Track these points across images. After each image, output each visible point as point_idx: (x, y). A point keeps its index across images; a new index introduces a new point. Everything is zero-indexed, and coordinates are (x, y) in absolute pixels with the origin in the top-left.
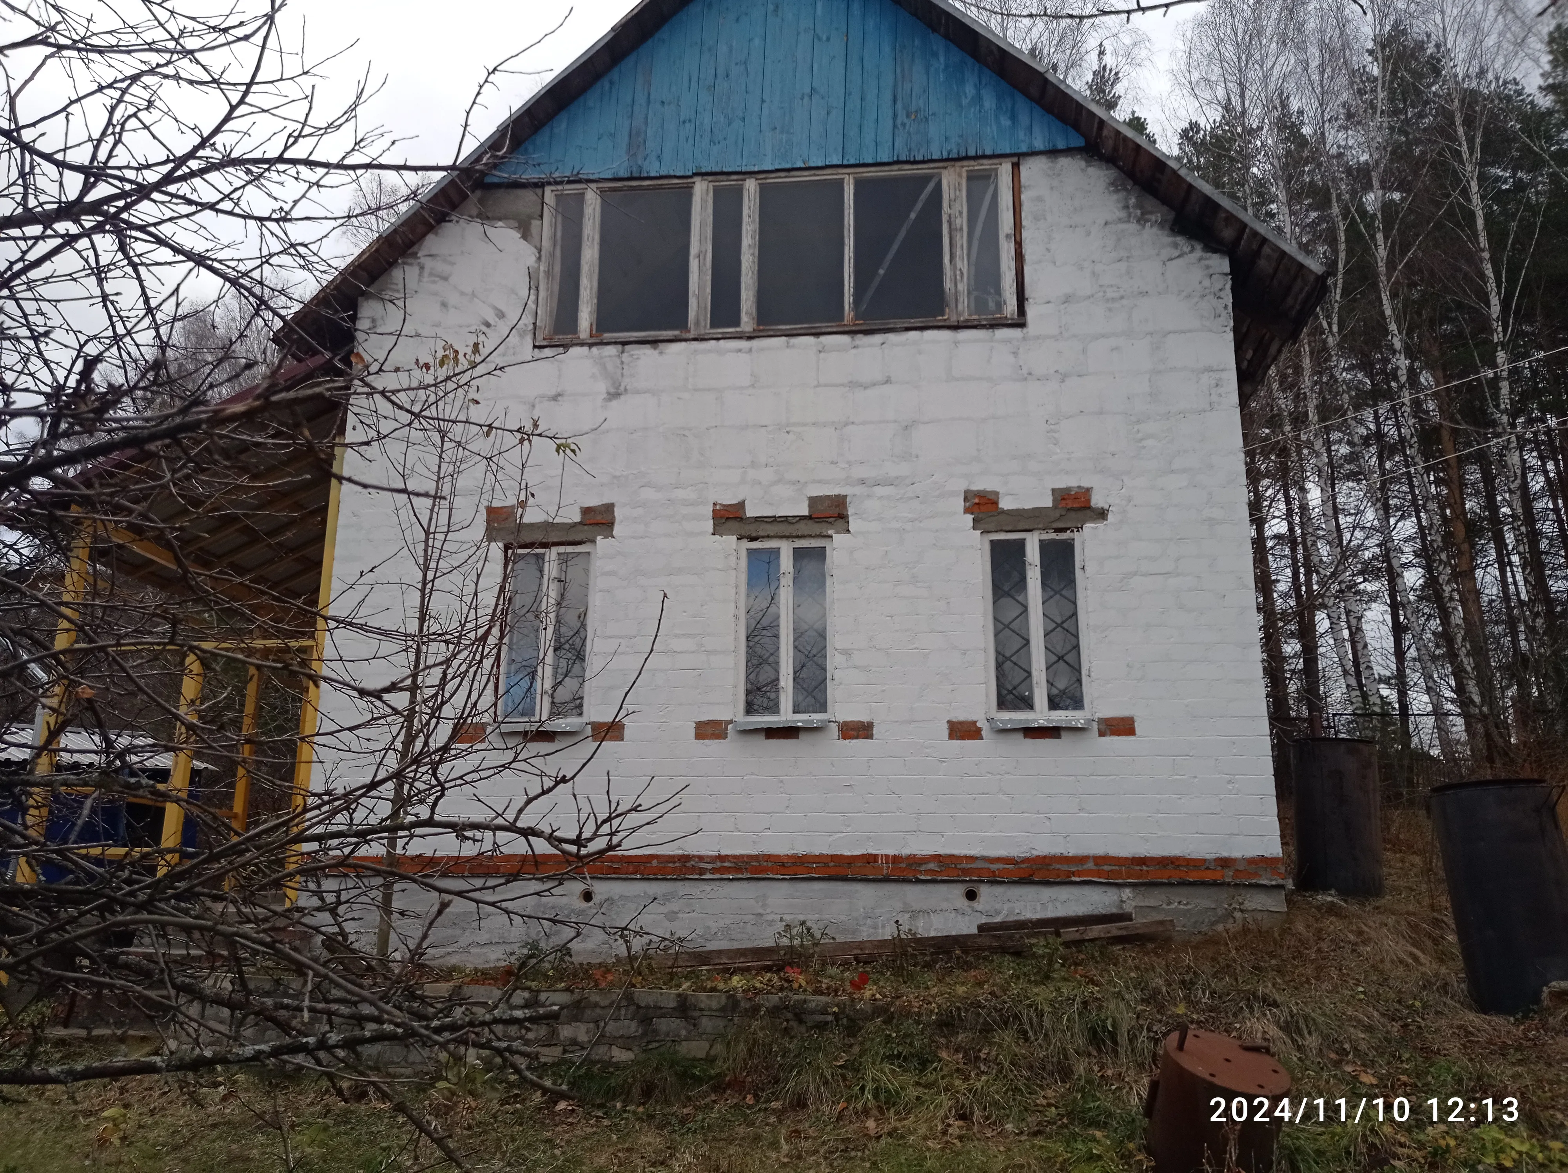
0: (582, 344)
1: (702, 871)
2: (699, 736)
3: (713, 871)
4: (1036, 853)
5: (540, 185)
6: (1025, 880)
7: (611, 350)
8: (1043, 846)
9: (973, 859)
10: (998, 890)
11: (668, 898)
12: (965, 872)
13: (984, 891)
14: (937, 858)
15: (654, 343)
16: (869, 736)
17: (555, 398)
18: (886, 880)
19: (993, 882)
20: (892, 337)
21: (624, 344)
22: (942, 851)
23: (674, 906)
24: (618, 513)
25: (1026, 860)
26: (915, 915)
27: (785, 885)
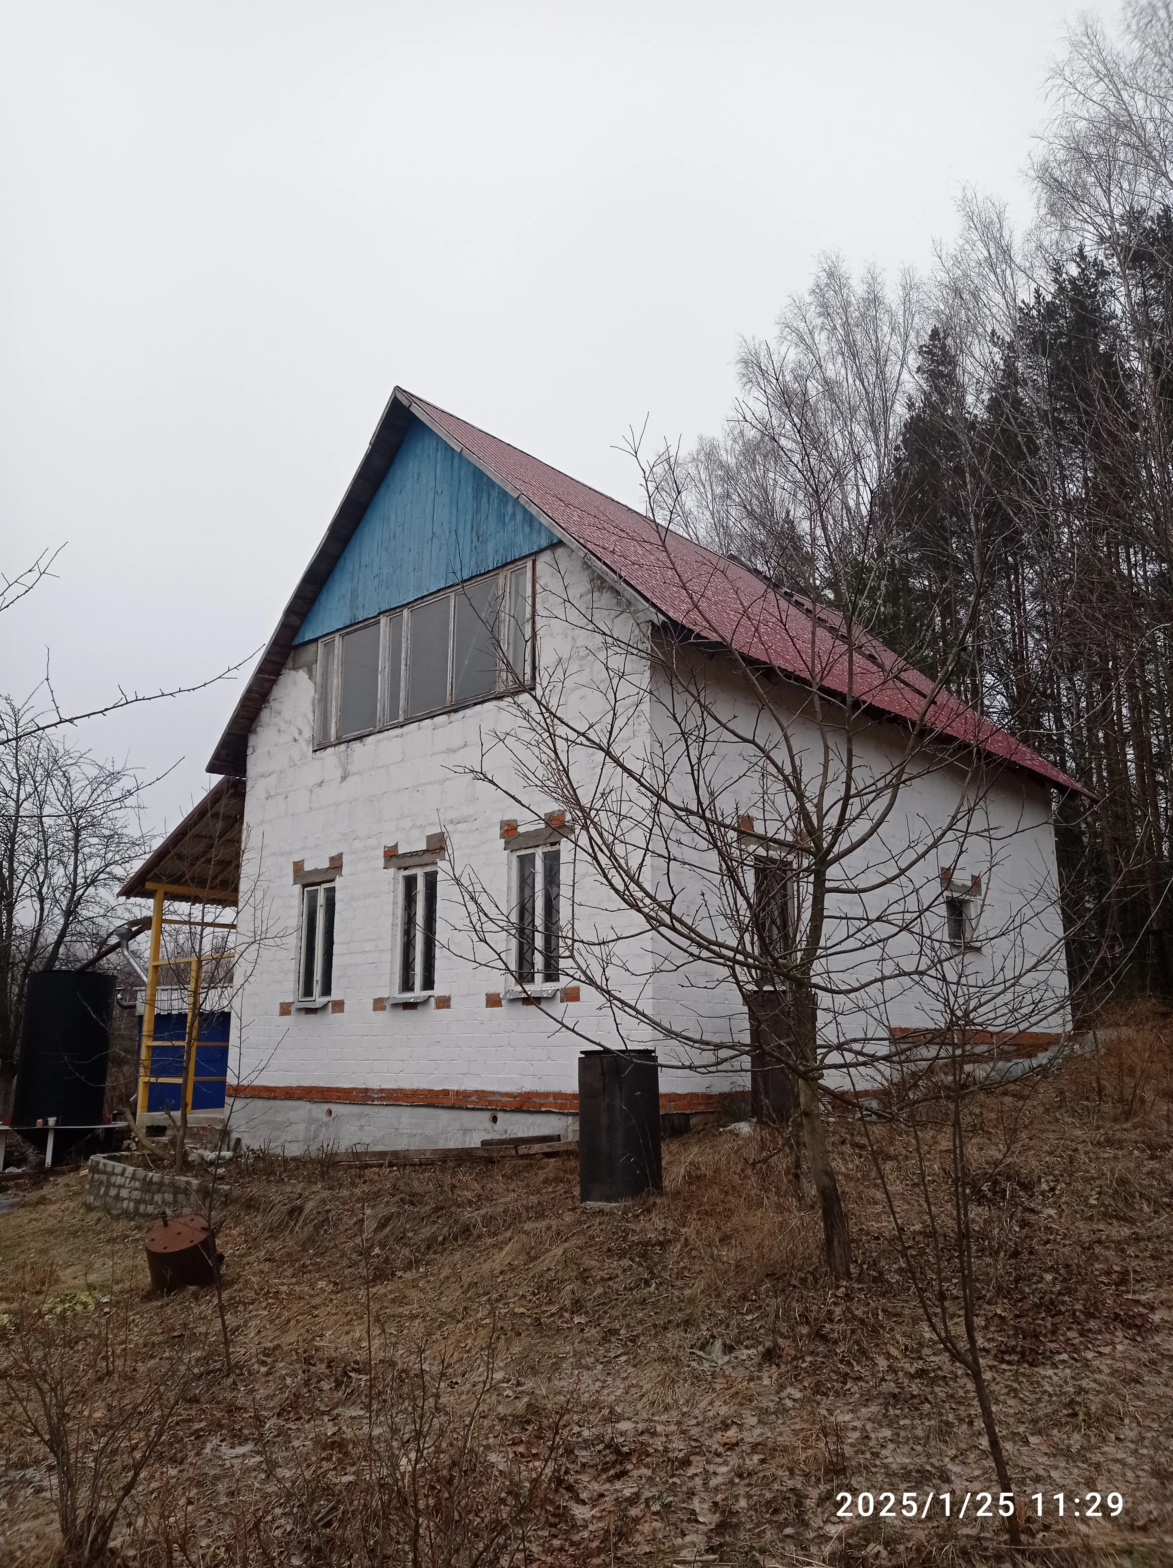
0: (331, 746)
1: (373, 1099)
2: (375, 1009)
3: (378, 1099)
4: (524, 1090)
5: (316, 640)
6: (518, 1110)
7: (343, 747)
8: (529, 1085)
9: (493, 1093)
10: (507, 1116)
11: (360, 1116)
12: (490, 1103)
13: (500, 1116)
14: (476, 1092)
15: (360, 738)
16: (449, 1007)
17: (320, 784)
18: (452, 1108)
19: (505, 1111)
20: (468, 712)
21: (349, 741)
22: (480, 1088)
23: (363, 1121)
24: (345, 859)
25: (519, 1095)
26: (466, 1131)
27: (409, 1110)
